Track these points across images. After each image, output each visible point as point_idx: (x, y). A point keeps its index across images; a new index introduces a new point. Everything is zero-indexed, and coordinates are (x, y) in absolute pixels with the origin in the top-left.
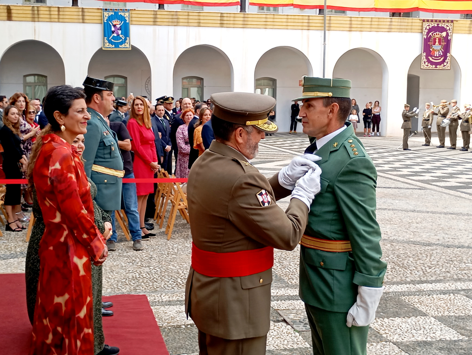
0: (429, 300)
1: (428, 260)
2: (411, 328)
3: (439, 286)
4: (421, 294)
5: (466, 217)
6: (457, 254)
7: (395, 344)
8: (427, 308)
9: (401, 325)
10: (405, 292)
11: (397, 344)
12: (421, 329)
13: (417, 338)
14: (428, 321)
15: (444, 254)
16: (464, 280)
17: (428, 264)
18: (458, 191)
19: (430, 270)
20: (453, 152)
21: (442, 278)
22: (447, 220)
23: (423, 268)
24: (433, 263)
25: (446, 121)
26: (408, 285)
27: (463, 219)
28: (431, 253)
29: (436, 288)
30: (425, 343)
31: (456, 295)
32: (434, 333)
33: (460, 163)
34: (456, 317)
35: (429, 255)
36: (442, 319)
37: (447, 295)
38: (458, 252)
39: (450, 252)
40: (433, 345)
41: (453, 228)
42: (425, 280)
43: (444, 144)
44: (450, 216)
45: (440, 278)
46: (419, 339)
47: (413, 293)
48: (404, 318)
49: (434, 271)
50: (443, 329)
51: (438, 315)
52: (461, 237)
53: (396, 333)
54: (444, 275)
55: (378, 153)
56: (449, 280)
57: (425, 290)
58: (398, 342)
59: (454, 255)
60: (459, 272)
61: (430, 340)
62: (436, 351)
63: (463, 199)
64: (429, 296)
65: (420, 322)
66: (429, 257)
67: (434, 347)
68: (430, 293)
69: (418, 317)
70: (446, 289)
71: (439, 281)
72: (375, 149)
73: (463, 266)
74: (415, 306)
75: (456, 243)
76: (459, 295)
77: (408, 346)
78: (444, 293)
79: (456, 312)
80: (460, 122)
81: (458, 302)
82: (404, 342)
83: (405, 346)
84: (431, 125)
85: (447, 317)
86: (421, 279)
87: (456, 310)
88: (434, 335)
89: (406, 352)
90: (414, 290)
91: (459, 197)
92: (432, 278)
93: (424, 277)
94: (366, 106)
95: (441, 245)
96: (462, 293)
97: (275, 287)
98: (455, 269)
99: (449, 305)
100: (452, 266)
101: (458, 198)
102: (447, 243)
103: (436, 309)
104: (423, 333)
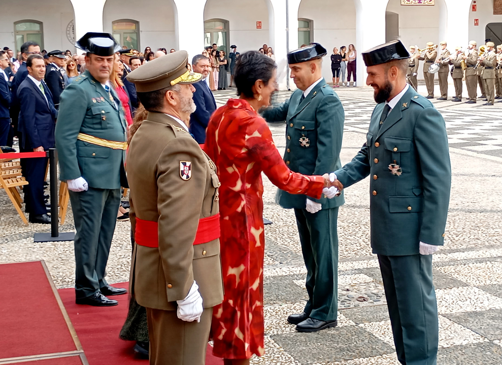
0: (466, 269)
1: (452, 227)
2: (456, 299)
3: (472, 254)
4: (456, 264)
5: (480, 178)
6: (482, 219)
7: (445, 317)
8: (466, 278)
9: (444, 297)
10: (438, 262)
11: (446, 316)
12: (467, 300)
13: (466, 309)
14: (472, 291)
15: (468, 220)
16: (497, 247)
17: (454, 231)
18: (463, 149)
19: (458, 237)
20: (445, 103)
21: (473, 246)
22: (460, 183)
23: (450, 236)
24: (458, 230)
25: (434, 67)
26: (439, 255)
27: (477, 181)
28: (453, 219)
29: (469, 257)
30: (476, 314)
31: (493, 262)
32: (481, 303)
33: (456, 116)
34: (499, 285)
35: (452, 222)
36: (485, 288)
37: (484, 264)
38: (482, 217)
39: (474, 217)
40: (485, 315)
41: (469, 191)
42: (456, 248)
43: (433, 94)
44: (462, 177)
45: (472, 246)
46: (469, 309)
47: (447, 263)
48: (445, 289)
49: (462, 238)
50: (489, 298)
51: (480, 284)
52: (480, 200)
53: (442, 305)
54: (474, 242)
55: (360, 107)
56: (481, 248)
57: (459, 259)
58: (447, 314)
59: (479, 221)
60: (490, 238)
61: (480, 310)
62: (489, 321)
63: (471, 158)
64: (464, 265)
65: (463, 293)
66: (452, 224)
67: (486, 317)
68: (465, 262)
69: (460, 288)
70: (481, 257)
71: (472, 249)
72: (354, 103)
73: (492, 231)
74: (454, 276)
75: (477, 207)
76: (496, 262)
77: (458, 317)
78: (480, 261)
79: (498, 280)
80: (450, 67)
81: (497, 270)
82: (453, 314)
83: (455, 317)
84: (416, 72)
85: (490, 286)
86: (450, 248)
87: (497, 278)
88: (482, 305)
89: (459, 324)
90: (446, 260)
91: (465, 155)
92: (462, 247)
93: (453, 246)
94: (334, 51)
95: (461, 210)
96: (499, 260)
97: (295, 264)
98: (484, 235)
99: (489, 274)
100: (480, 232)
101: (466, 157)
102: (468, 208)
103: (476, 279)
104: (470, 303)
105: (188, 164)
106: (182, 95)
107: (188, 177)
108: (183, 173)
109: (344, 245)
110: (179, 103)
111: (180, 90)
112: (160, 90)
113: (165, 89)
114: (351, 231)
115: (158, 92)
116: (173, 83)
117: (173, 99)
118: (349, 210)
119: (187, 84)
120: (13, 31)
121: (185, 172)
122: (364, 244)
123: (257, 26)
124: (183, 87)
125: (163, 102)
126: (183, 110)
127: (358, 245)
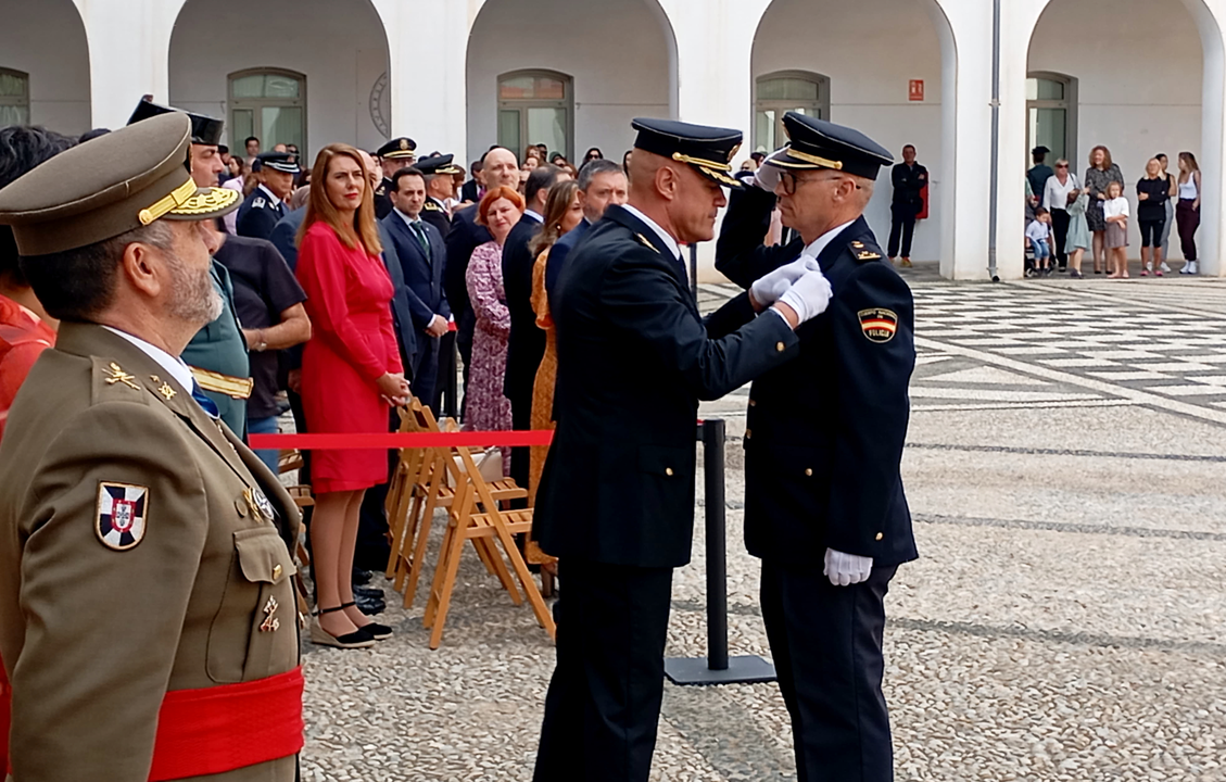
55: (1190, 335)
72: (1176, 322)
94: (1148, 169)
105: (133, 493)
106: (180, 258)
107: (126, 537)
108: (108, 523)
109: (981, 759)
110: (168, 288)
111: (170, 242)
112: (105, 241)
113: (121, 239)
114: (1021, 715)
115: (95, 250)
116: (146, 215)
117: (149, 272)
118: (1040, 647)
119: (193, 222)
120: (225, 99)
121: (118, 521)
122: (1046, 757)
123: (911, 94)
124: (180, 233)
125: (114, 283)
126: (180, 310)
127: (1026, 760)
